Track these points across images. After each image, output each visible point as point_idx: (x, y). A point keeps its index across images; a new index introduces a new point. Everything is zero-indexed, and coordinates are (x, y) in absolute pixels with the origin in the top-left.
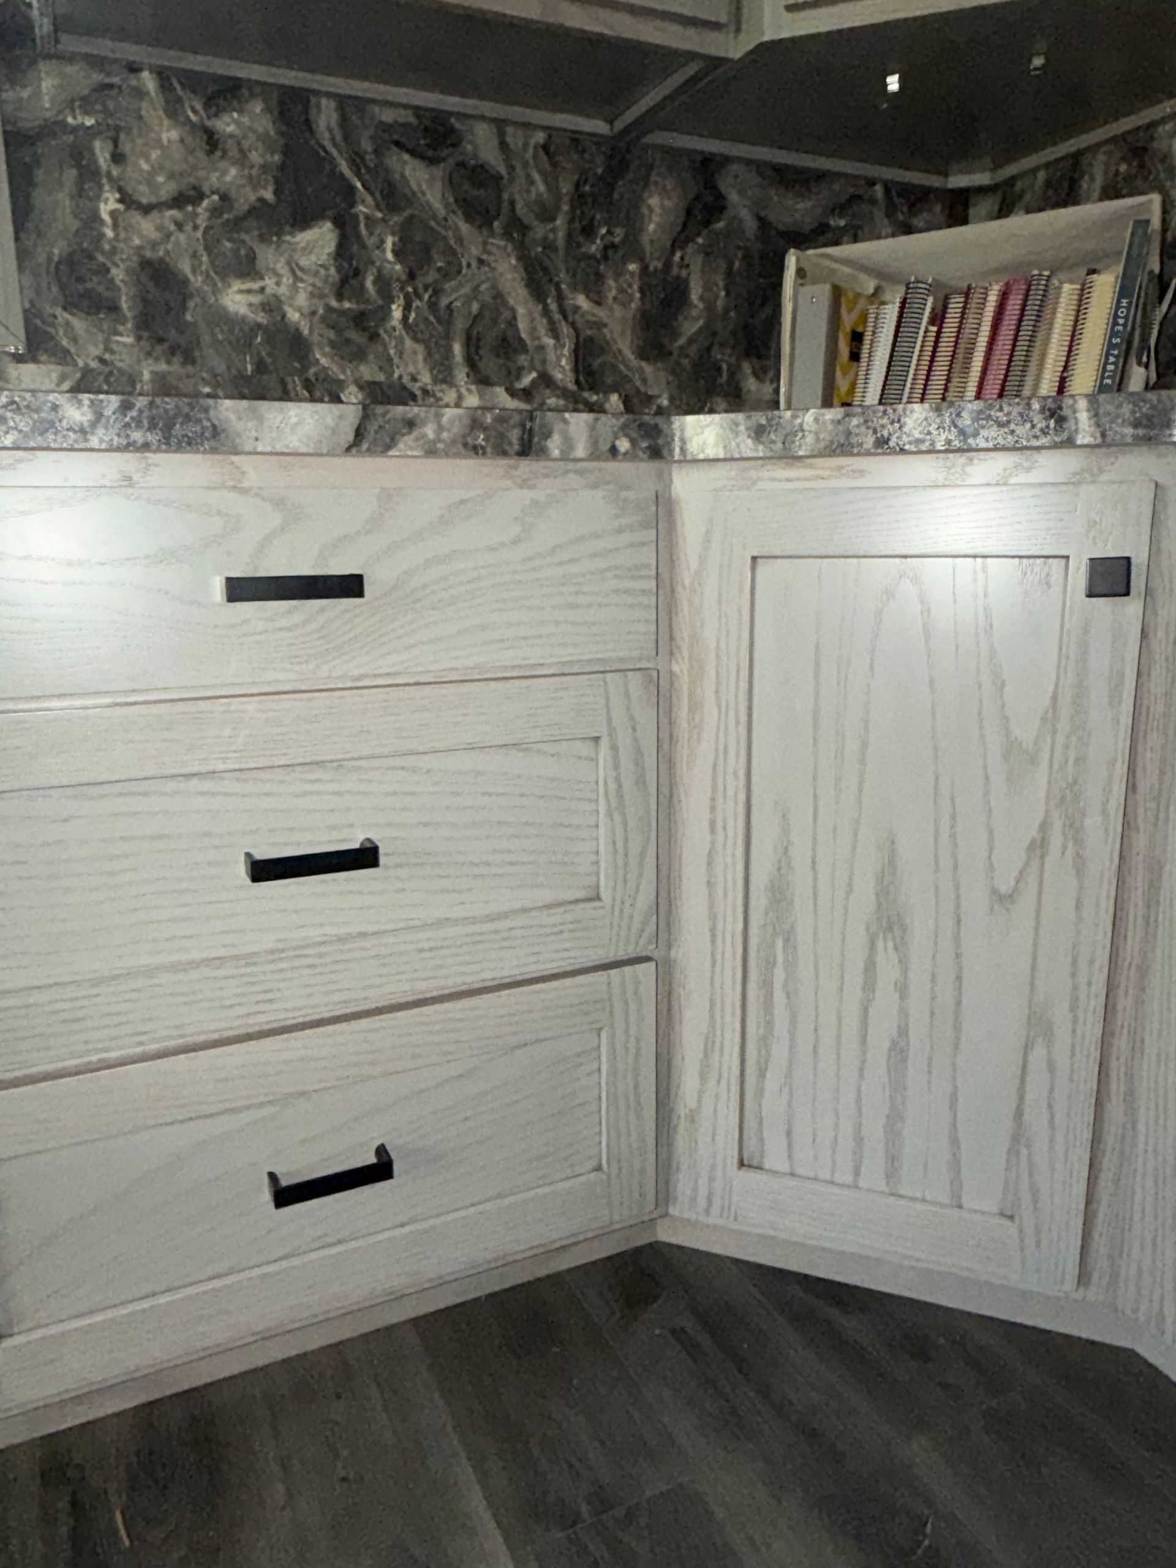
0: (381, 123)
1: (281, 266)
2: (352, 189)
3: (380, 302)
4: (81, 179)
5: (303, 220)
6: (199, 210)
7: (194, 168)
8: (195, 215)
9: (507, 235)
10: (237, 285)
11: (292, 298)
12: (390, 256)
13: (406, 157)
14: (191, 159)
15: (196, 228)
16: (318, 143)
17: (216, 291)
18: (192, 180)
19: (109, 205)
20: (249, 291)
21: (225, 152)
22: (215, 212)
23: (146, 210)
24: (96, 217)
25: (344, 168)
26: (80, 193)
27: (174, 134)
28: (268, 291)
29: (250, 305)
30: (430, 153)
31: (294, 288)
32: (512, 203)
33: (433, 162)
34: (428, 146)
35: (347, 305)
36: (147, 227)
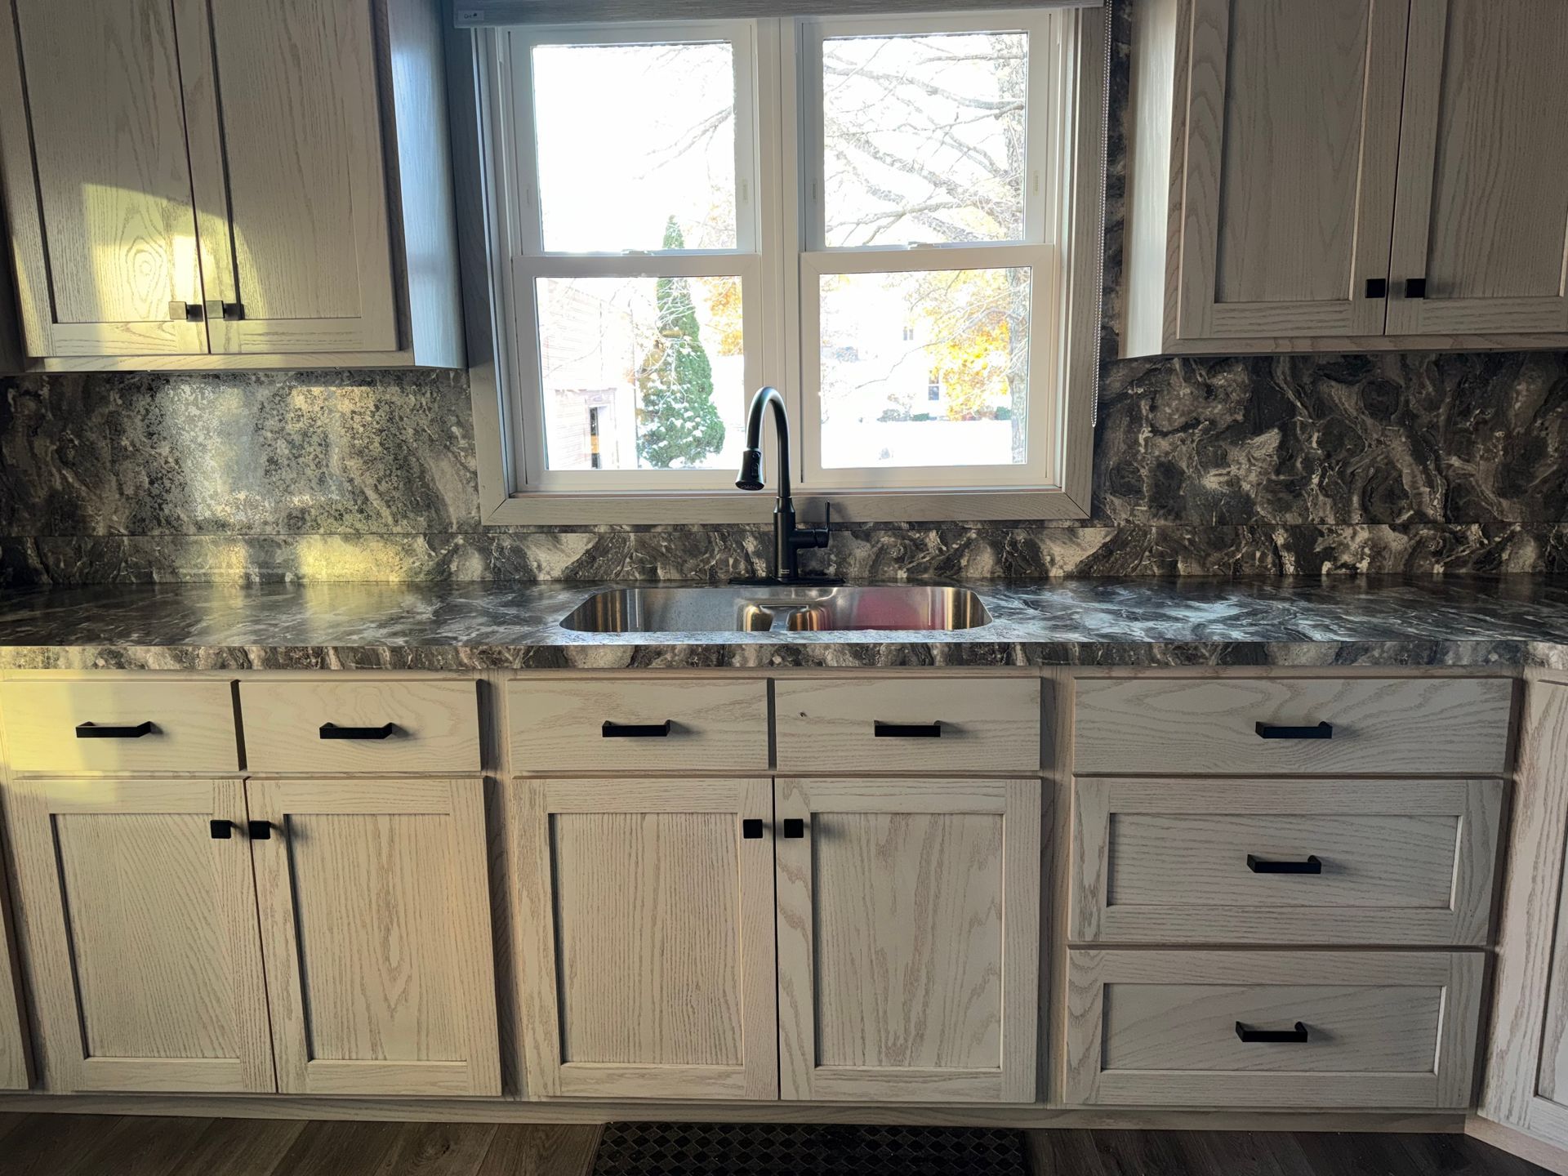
0: (1318, 365)
1: (1243, 459)
2: (1294, 406)
3: (1305, 474)
4: (1131, 422)
5: (1258, 430)
6: (1196, 431)
7: (1196, 408)
8: (1193, 434)
9: (1401, 423)
10: (1213, 472)
11: (1247, 476)
12: (1314, 445)
13: (1333, 383)
14: (1196, 403)
15: (1193, 441)
16: (1275, 383)
17: (1200, 476)
18: (1194, 414)
19: (1145, 433)
20: (1220, 475)
21: (1216, 396)
22: (1206, 431)
23: (1165, 435)
24: (1136, 442)
25: (1291, 395)
26: (1129, 430)
27: (1188, 391)
28: (1232, 473)
29: (1219, 483)
30: (1350, 378)
31: (1249, 471)
32: (1407, 402)
33: (1350, 384)
34: (1350, 375)
35: (1282, 477)
36: (1164, 444)
